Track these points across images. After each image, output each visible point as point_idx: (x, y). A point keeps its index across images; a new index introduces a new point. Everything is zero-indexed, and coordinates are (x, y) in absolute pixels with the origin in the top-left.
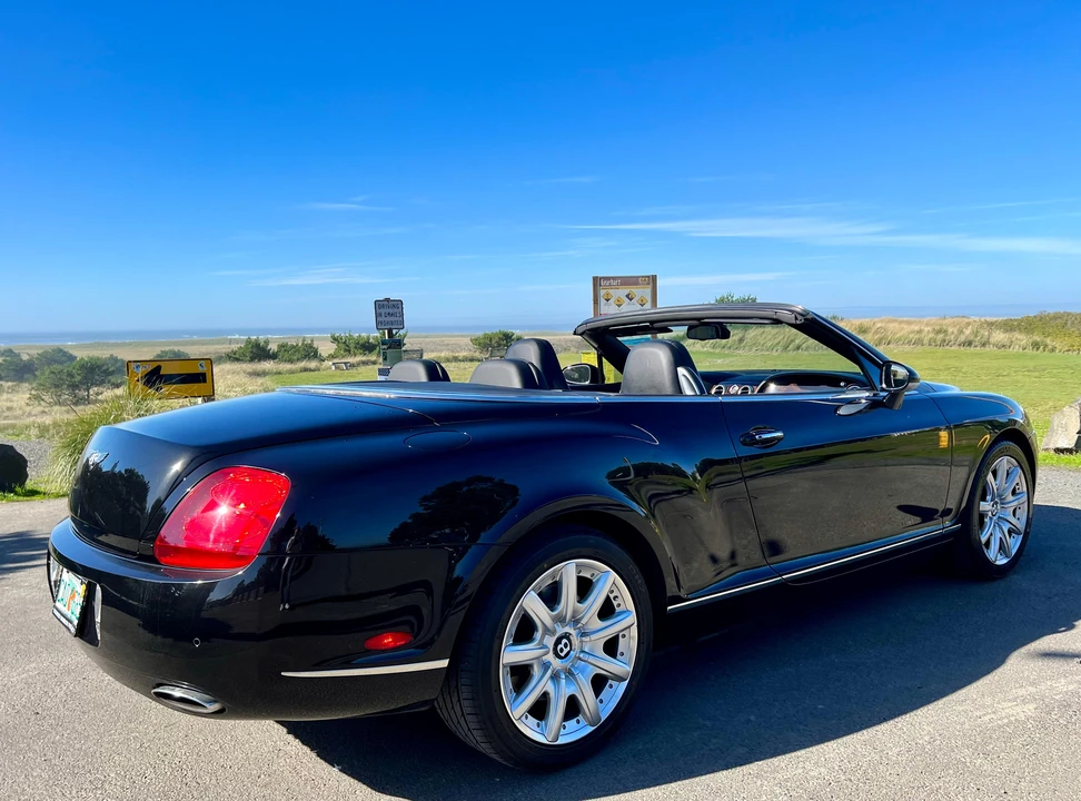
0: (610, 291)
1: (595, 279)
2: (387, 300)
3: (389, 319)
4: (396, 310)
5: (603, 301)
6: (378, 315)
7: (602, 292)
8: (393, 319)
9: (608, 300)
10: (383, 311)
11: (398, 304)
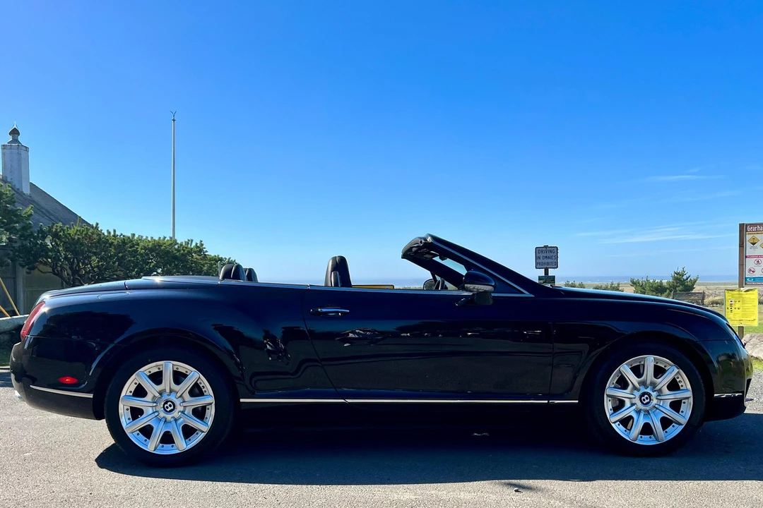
0: (758, 236)
1: (742, 226)
2: (546, 247)
3: (546, 261)
4: (552, 254)
5: (749, 245)
6: (537, 258)
7: (749, 237)
8: (549, 261)
9: (754, 244)
10: (541, 255)
11: (554, 251)
